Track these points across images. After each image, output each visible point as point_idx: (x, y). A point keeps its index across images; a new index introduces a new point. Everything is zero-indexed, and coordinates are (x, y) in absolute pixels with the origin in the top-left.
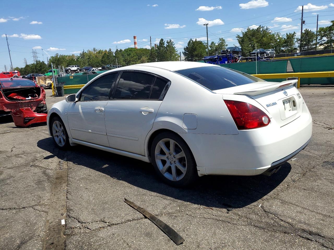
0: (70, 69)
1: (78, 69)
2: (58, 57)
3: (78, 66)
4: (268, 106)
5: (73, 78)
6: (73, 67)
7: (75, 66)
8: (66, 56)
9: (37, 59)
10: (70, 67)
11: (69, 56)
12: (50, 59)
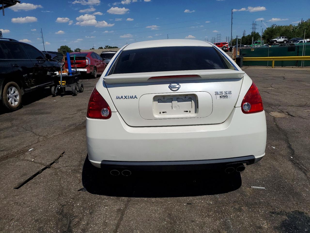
0: (276, 41)
1: (285, 40)
2: (274, 28)
3: (285, 38)
4: (118, 98)
5: (254, 50)
6: (280, 38)
7: (283, 38)
8: (283, 27)
9: (255, 30)
10: (277, 38)
11: (286, 27)
12: (265, 31)
